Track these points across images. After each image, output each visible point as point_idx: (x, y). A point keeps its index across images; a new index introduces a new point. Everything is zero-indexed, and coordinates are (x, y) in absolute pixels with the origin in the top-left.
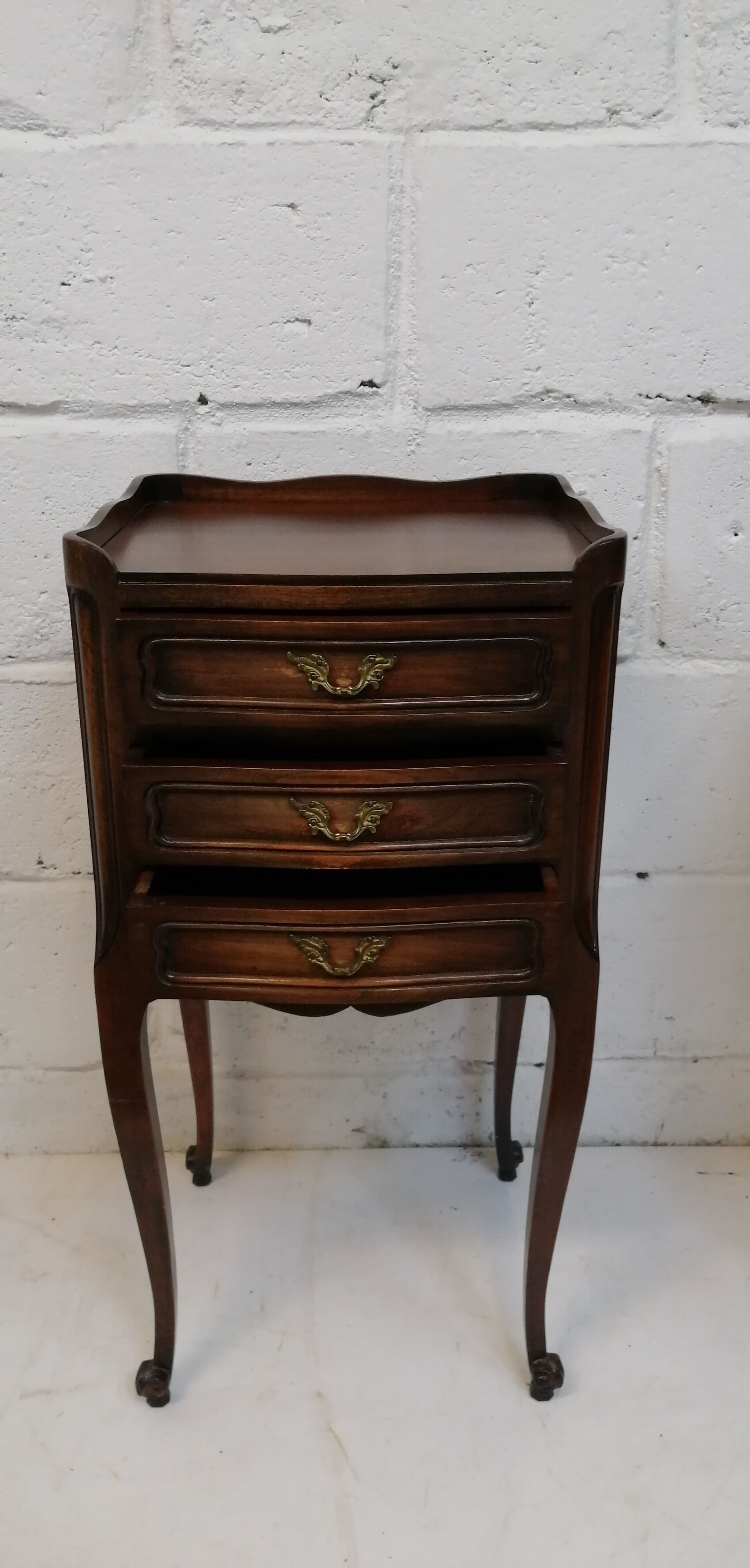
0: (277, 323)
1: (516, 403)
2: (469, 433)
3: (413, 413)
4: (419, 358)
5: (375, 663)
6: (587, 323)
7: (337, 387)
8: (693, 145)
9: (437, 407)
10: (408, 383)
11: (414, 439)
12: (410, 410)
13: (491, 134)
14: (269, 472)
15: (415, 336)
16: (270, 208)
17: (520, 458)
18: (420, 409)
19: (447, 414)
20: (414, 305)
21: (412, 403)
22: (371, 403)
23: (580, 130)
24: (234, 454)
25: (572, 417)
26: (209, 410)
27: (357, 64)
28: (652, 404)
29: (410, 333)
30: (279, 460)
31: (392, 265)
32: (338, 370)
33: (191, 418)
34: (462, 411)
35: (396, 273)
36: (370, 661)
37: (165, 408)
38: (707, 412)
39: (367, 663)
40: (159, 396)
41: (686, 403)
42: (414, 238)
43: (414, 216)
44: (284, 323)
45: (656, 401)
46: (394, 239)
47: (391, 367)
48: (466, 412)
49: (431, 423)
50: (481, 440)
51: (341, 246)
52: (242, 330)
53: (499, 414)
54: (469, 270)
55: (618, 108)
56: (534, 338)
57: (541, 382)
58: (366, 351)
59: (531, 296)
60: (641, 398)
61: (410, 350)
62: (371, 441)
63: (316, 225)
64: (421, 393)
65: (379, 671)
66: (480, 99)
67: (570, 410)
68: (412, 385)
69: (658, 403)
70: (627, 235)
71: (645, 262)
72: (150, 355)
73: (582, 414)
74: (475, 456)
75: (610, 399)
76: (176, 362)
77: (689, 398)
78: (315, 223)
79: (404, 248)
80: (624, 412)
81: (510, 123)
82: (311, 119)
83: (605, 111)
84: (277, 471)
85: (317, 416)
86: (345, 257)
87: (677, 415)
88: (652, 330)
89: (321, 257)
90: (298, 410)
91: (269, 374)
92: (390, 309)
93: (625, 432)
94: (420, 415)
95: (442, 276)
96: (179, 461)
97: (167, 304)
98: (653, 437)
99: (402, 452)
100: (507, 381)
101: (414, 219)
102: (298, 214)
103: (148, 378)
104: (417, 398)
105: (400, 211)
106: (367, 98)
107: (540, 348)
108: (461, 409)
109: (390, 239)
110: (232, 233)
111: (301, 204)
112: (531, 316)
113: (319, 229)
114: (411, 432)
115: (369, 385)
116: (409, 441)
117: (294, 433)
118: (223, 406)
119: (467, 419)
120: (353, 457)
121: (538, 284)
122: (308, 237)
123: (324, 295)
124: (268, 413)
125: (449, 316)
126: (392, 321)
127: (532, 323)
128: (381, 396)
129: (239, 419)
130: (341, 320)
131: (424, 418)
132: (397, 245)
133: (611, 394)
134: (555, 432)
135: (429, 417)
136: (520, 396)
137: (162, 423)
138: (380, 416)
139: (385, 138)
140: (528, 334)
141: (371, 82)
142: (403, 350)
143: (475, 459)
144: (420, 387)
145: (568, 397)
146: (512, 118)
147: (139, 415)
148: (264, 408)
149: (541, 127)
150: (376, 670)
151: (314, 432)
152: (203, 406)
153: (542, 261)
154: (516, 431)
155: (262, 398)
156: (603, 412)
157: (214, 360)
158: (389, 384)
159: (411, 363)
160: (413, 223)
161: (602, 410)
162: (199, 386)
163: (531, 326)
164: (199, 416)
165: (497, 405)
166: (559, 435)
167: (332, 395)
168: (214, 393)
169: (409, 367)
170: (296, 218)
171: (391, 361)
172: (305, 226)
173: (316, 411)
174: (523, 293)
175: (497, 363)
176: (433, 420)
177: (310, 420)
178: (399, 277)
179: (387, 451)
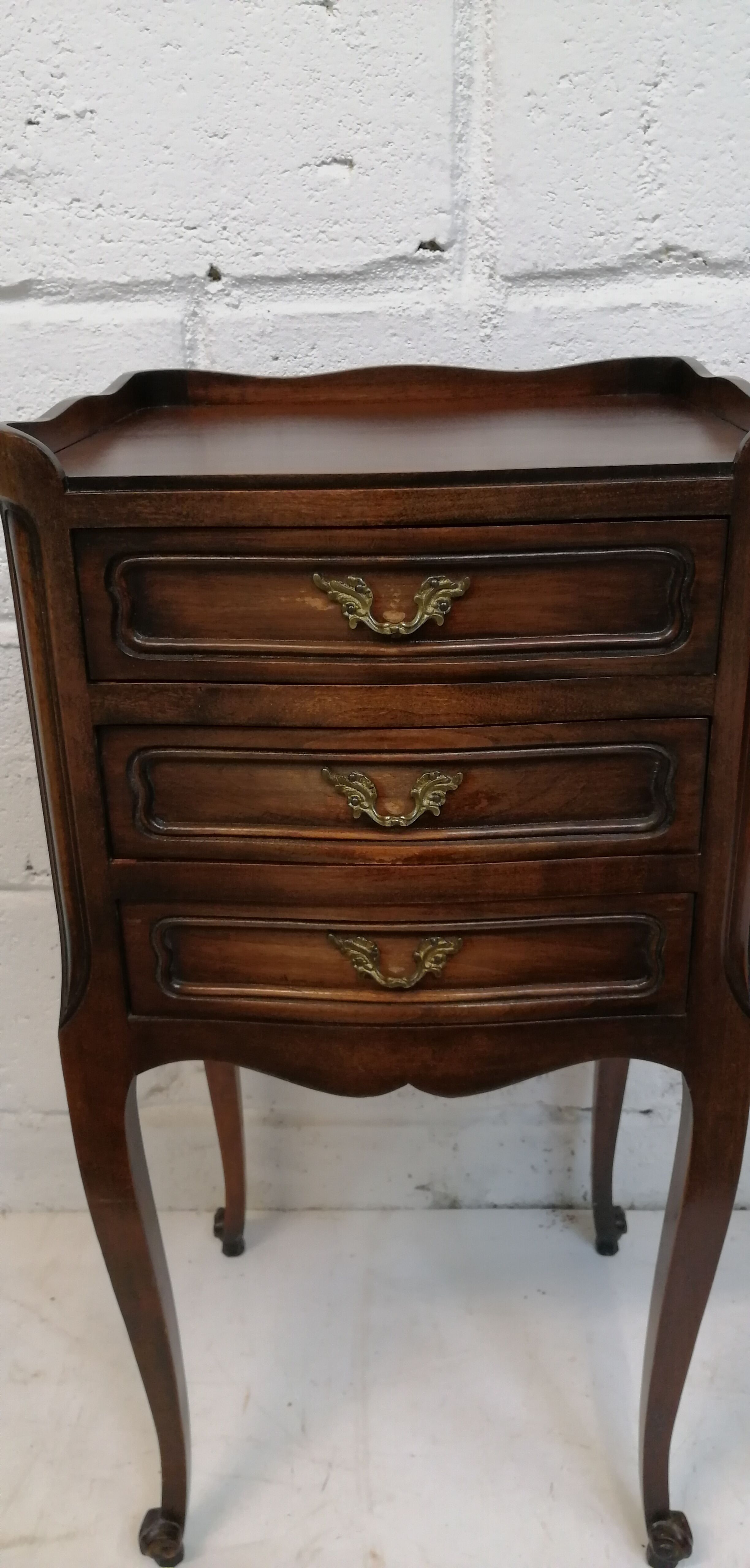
0: (309, 165)
1: (624, 267)
2: (563, 309)
3: (488, 285)
4: (496, 209)
5: (438, 588)
6: (722, 152)
7: (388, 251)
9: (520, 275)
10: (482, 243)
11: (490, 319)
12: (485, 280)
15: (491, 179)
16: (297, 6)
17: (629, 341)
18: (498, 278)
19: (533, 285)
20: (490, 135)
21: (487, 271)
22: (433, 271)
24: (256, 345)
25: (700, 283)
26: (223, 287)
29: (484, 174)
30: (314, 352)
31: (461, 80)
32: (390, 228)
33: (200, 299)
34: (553, 279)
35: (465, 92)
36: (431, 585)
37: (166, 286)
39: (428, 588)
40: (158, 271)
42: (489, 42)
43: (489, 12)
44: (317, 166)
46: (463, 45)
47: (459, 222)
48: (558, 282)
49: (512, 297)
50: (579, 318)
51: (391, 56)
52: (263, 177)
53: (603, 282)
54: (565, 84)
56: (650, 175)
57: (659, 236)
58: (426, 200)
59: (646, 117)
61: (484, 198)
62: (433, 323)
63: (358, 28)
64: (498, 256)
65: (445, 599)
67: (697, 274)
68: (487, 246)
72: (144, 215)
73: (715, 280)
74: (570, 340)
76: (179, 223)
78: (357, 26)
79: (475, 57)
84: (311, 366)
85: (362, 292)
86: (397, 71)
89: (365, 73)
90: (338, 284)
91: (299, 236)
92: (458, 142)
94: (497, 286)
95: (527, 94)
96: (186, 357)
97: (165, 145)
99: (474, 337)
100: (614, 236)
101: (489, 16)
102: (334, 15)
103: (142, 246)
104: (494, 263)
107: (659, 188)
108: (552, 277)
109: (458, 45)
110: (247, 43)
112: (647, 145)
113: (362, 34)
114: (486, 309)
115: (430, 248)
116: (484, 321)
117: (333, 316)
118: (241, 281)
119: (559, 290)
120: (409, 346)
121: (656, 100)
122: (348, 45)
123: (370, 125)
124: (298, 290)
125: (536, 149)
126: (460, 158)
127: (648, 155)
128: (446, 261)
129: (261, 299)
130: (393, 159)
131: (503, 291)
132: (467, 52)
134: (677, 305)
135: (509, 290)
136: (631, 256)
137: (163, 306)
138: (444, 289)
140: (642, 170)
142: (475, 199)
143: (571, 344)
144: (498, 248)
145: (696, 255)
147: (133, 297)
148: (295, 282)
150: (440, 598)
151: (358, 313)
152: (215, 283)
153: (663, 68)
154: (625, 305)
155: (290, 269)
156: (741, 275)
157: (227, 219)
158: (456, 246)
159: (485, 216)
160: (488, 21)
161: (740, 273)
162: (208, 255)
163: (646, 159)
164: (210, 296)
165: (600, 270)
166: (683, 309)
167: (382, 263)
168: (228, 264)
169: (483, 222)
170: (331, 19)
171: (458, 215)
172: (345, 30)
173: (362, 284)
174: (637, 114)
175: (601, 212)
176: (515, 293)
177: (353, 296)
178: (470, 97)
179: (455, 336)
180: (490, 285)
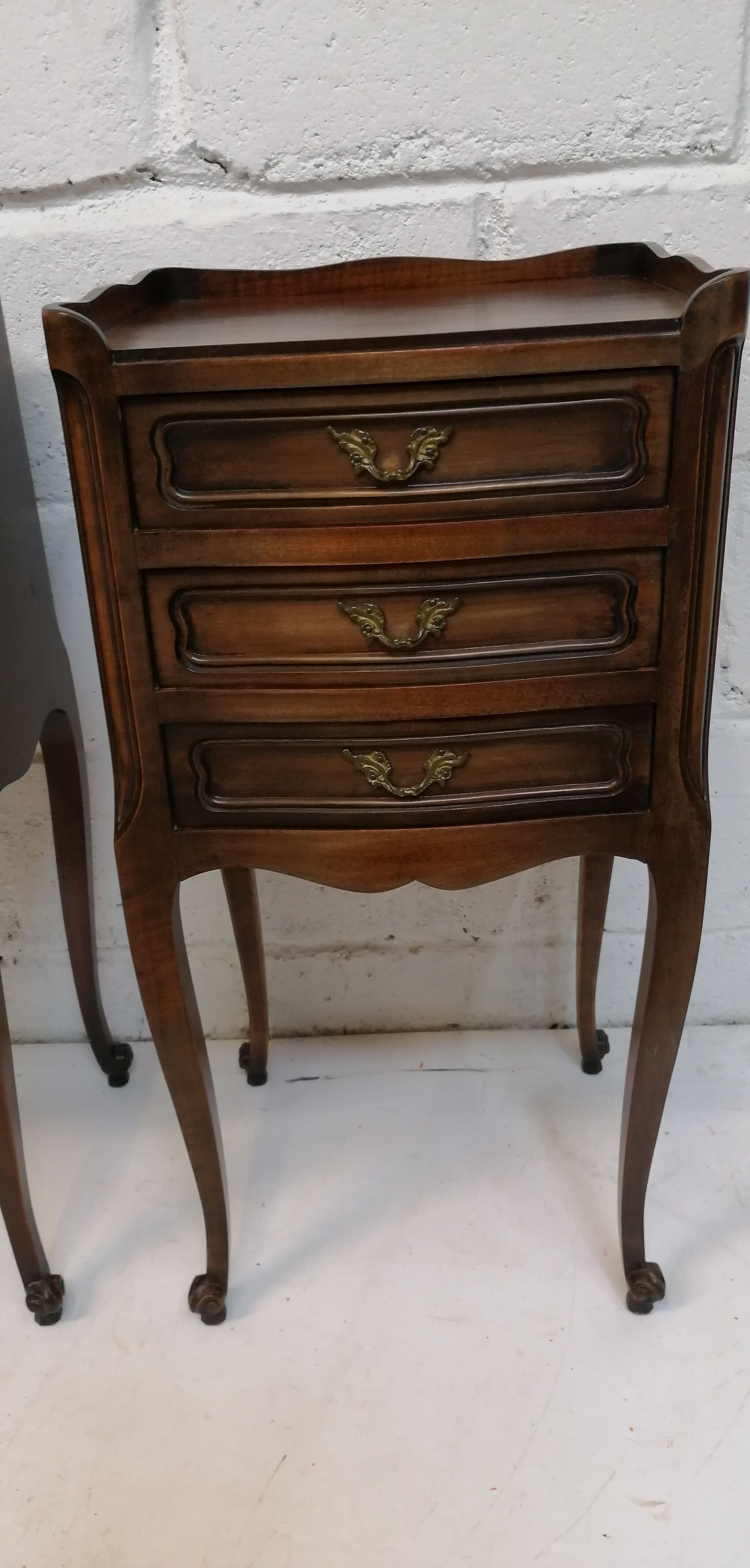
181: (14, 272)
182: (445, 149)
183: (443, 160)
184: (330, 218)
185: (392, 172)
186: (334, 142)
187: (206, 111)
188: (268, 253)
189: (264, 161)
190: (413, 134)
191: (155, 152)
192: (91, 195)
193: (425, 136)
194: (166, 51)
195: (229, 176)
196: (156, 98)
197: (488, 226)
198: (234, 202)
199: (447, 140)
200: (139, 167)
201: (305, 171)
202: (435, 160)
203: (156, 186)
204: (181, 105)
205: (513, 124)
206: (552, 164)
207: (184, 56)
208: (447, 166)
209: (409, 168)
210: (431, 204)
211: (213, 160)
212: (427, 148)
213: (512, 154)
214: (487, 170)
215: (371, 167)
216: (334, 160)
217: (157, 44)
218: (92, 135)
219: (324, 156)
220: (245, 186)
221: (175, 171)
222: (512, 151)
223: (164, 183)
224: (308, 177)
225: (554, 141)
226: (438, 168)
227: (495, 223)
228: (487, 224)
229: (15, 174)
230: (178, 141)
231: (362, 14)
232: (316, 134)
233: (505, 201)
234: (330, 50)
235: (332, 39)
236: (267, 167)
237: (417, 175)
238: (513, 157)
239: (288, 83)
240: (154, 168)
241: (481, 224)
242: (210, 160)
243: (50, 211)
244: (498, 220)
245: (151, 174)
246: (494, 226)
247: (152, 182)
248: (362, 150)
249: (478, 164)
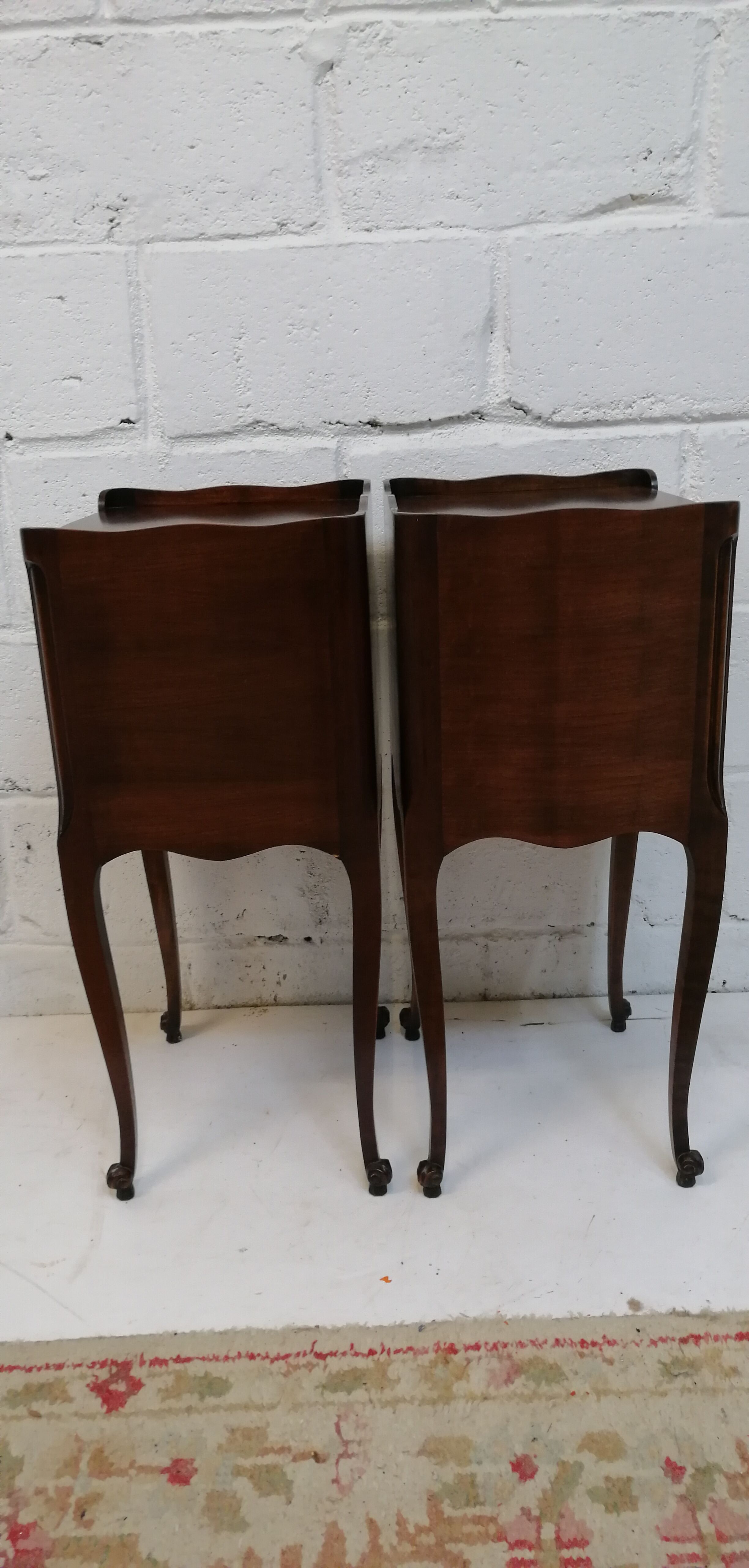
0: (57, 380)
1: (236, 431)
2: (203, 454)
4: (161, 402)
6: (280, 372)
7: (103, 424)
8: (340, 245)
9: (178, 436)
10: (156, 419)
11: (164, 460)
12: (159, 439)
13: (198, 243)
14: (60, 488)
15: (157, 386)
16: (45, 299)
18: (166, 438)
19: (186, 441)
20: (155, 364)
21: (160, 434)
22: (130, 435)
23: (260, 238)
24: (34, 475)
25: (277, 440)
26: (14, 444)
27: (97, 199)
28: (334, 429)
29: (154, 384)
30: (67, 478)
31: (136, 336)
32: (104, 412)
35: (139, 342)
38: (377, 433)
41: (359, 427)
42: (150, 317)
43: (148, 302)
44: (62, 380)
45: (337, 426)
46: (136, 318)
47: (142, 408)
48: (200, 439)
49: (175, 448)
50: (212, 459)
51: (97, 325)
52: (32, 386)
53: (224, 440)
54: (191, 338)
55: (285, 222)
56: (242, 384)
57: (251, 415)
58: (122, 397)
59: (237, 355)
60: (326, 424)
61: (155, 396)
62: (132, 462)
63: (78, 310)
64: (165, 426)
66: (186, 220)
67: (275, 435)
68: (158, 421)
69: (338, 427)
70: (301, 310)
71: (317, 328)
73: (286, 438)
75: (303, 426)
77: (361, 424)
79: (144, 324)
80: (315, 435)
81: (210, 235)
82: (68, 238)
83: (275, 224)
85: (92, 445)
86: (101, 332)
87: (355, 436)
88: (327, 376)
89: (84, 333)
90: (78, 442)
91: (54, 416)
92: (138, 368)
93: (316, 449)
94: (166, 442)
95: (172, 343)
98: (338, 451)
99: (156, 470)
100: (227, 416)
101: (148, 304)
102: (65, 304)
104: (163, 430)
105: (138, 299)
106: (107, 221)
107: (248, 391)
108: (196, 437)
109: (132, 319)
110: (19, 318)
111: (66, 296)
112: (239, 368)
113: (81, 313)
114: (161, 455)
115: (127, 422)
116: (160, 461)
117: (77, 458)
118: (24, 441)
119: (201, 444)
120: (120, 474)
121: (241, 346)
122: (74, 319)
123: (89, 359)
124: (56, 445)
125: (179, 371)
126: (140, 376)
127: (240, 374)
128: (137, 429)
129: (36, 450)
130: (102, 376)
131: (170, 444)
132: (138, 322)
133: (303, 423)
134: (265, 451)
135: (173, 444)
136: (236, 426)
138: (137, 444)
139: (123, 249)
140: (238, 381)
141: (109, 211)
142: (150, 396)
143: (209, 473)
144: (165, 422)
145: (273, 425)
146: (211, 231)
148: (54, 441)
149: (233, 237)
151: (90, 457)
152: (10, 441)
153: (243, 330)
154: (238, 452)
155: (51, 434)
156: (299, 435)
157: (14, 408)
158: (142, 421)
159: (156, 405)
160: (148, 306)
162: (5, 427)
163: (239, 376)
164: (7, 449)
165: (222, 433)
166: (269, 454)
167: (101, 430)
168: (16, 431)
169: (155, 408)
170: (64, 306)
171: (141, 405)
172: (71, 312)
173: (91, 442)
174: (231, 353)
175: (218, 403)
176: (177, 445)
177: (87, 448)
178: (142, 344)
179: (145, 469)
180: (162, 441)
181: (388, 472)
182: (664, 404)
183: (663, 411)
184: (591, 443)
185: (631, 417)
186: (597, 399)
187: (519, 381)
188: (549, 463)
189: (552, 410)
190: (645, 396)
191: (484, 403)
192: (440, 427)
193: (653, 397)
194: (496, 345)
195: (528, 417)
196: (488, 372)
197: (687, 449)
198: (530, 432)
199: (666, 399)
200: (474, 412)
201: (577, 415)
202: (658, 410)
203: (481, 423)
204: (503, 377)
205: (707, 391)
206: (730, 414)
207: (509, 349)
208: (665, 414)
209: (641, 415)
210: (654, 436)
211: (521, 408)
212: (653, 404)
213: (705, 408)
214: (689, 417)
215: (617, 414)
216: (596, 409)
217: (491, 341)
218: (448, 393)
219: (590, 407)
220: (537, 423)
221: (495, 414)
222: (706, 406)
223: (487, 421)
224: (579, 419)
225: (732, 401)
226: (659, 416)
227: (691, 447)
228: (686, 448)
229: (396, 415)
230: (499, 397)
231: (619, 328)
232: (586, 395)
233: (699, 435)
234: (599, 347)
235: (601, 342)
236: (554, 413)
237: (646, 419)
238: (706, 410)
239: (571, 365)
240: (483, 412)
241: (683, 448)
242: (518, 408)
243: (413, 436)
244: (693, 446)
245: (479, 415)
246: (689, 448)
247: (479, 420)
248: (614, 404)
249: (684, 413)
